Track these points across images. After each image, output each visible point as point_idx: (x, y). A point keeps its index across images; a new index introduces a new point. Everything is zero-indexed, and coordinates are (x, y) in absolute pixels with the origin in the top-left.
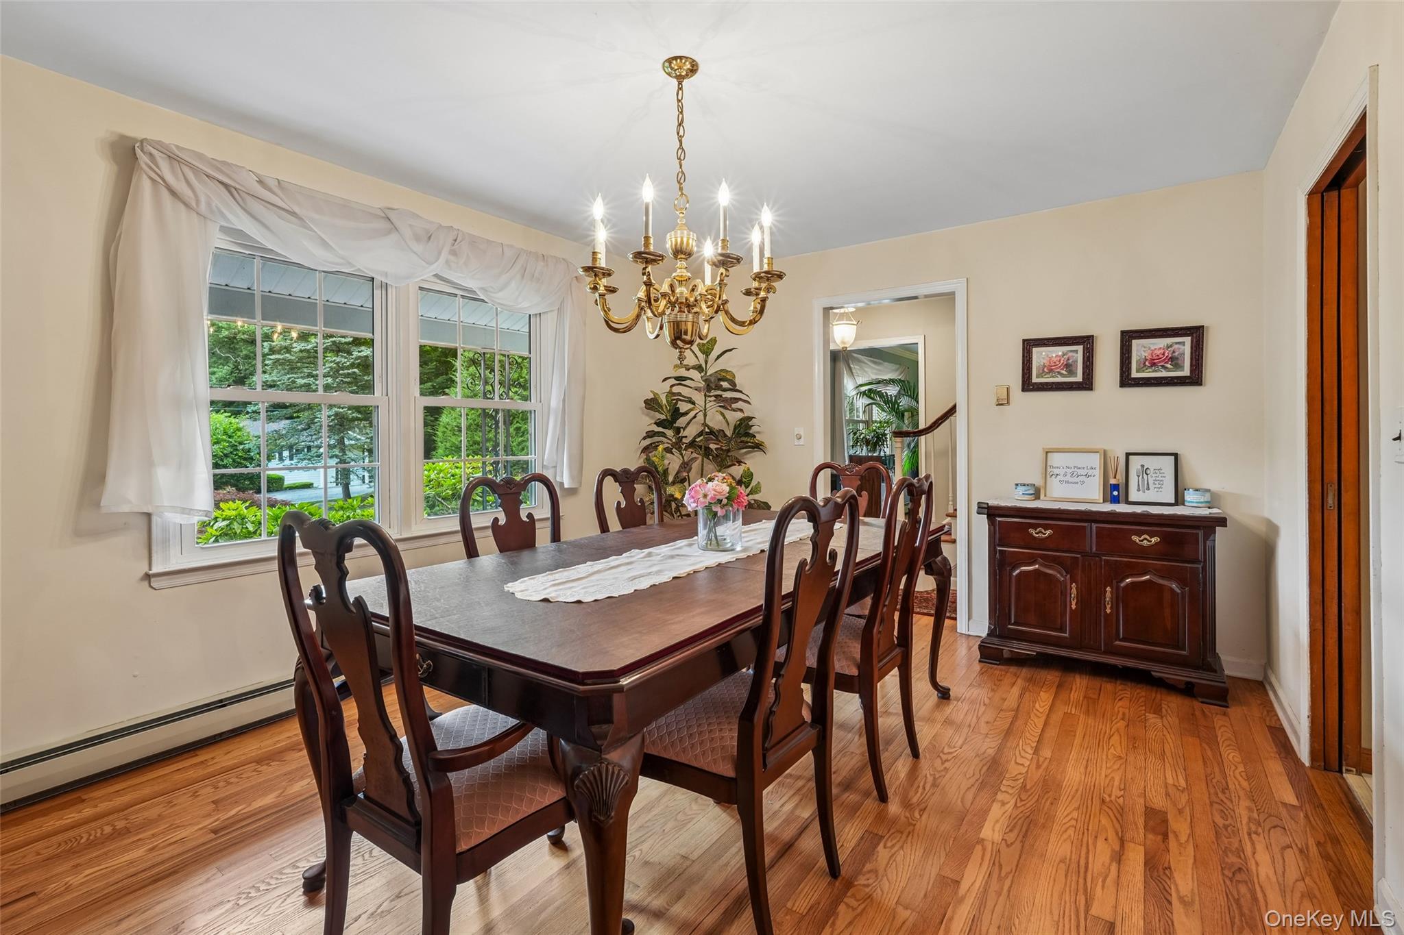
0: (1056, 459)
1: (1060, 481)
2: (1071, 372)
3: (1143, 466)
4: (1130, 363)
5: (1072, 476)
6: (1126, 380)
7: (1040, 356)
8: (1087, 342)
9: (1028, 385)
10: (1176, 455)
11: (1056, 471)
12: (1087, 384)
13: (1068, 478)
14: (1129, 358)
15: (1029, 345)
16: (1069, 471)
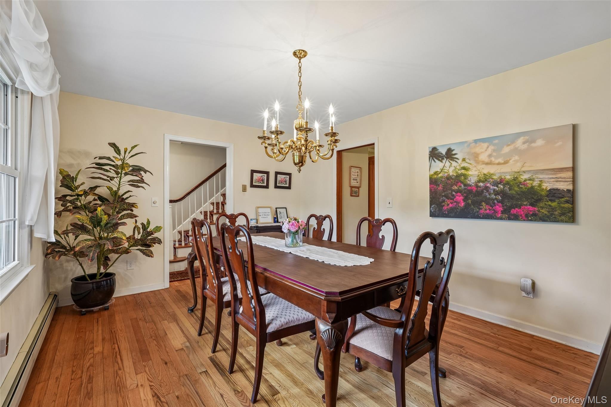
0: (260, 210)
1: (262, 217)
2: (263, 183)
3: (280, 211)
4: (277, 181)
5: (264, 215)
6: (276, 187)
7: (256, 176)
8: (267, 173)
9: (252, 186)
10: (286, 208)
11: (260, 214)
12: (267, 187)
13: (263, 216)
14: (277, 180)
15: (253, 172)
16: (263, 214)
